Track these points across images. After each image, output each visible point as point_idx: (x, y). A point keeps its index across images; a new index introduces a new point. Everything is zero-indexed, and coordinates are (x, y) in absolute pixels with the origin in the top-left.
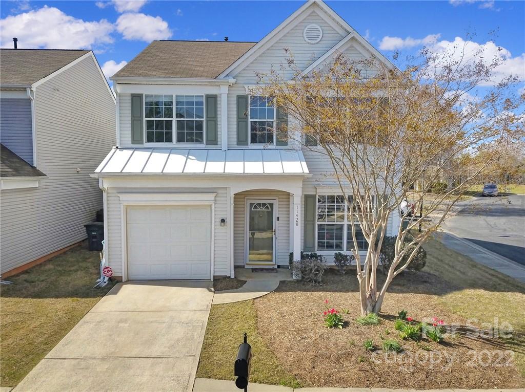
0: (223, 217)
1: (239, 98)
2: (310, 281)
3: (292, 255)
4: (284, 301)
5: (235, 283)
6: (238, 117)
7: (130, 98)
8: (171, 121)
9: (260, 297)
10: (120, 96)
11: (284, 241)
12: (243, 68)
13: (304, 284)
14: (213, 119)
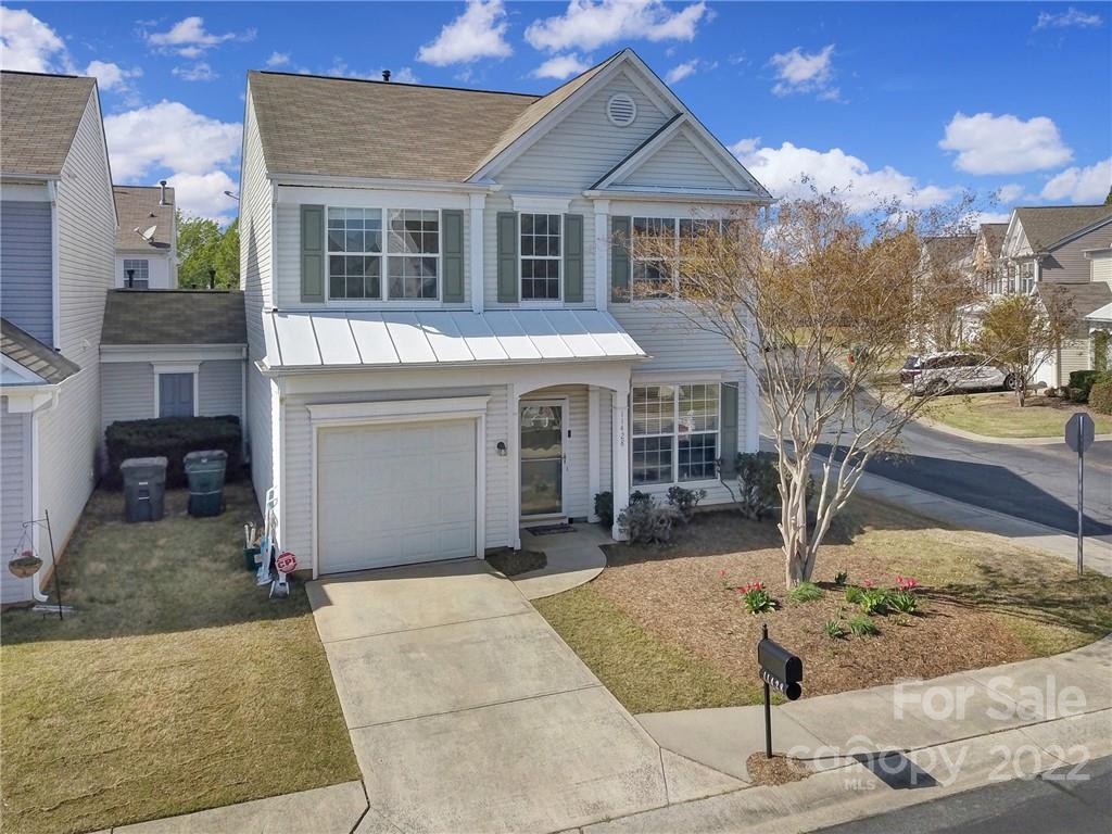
0: (501, 438)
1: (502, 217)
6: (500, 251)
7: (298, 213)
8: (378, 258)
9: (596, 578)
10: (278, 208)
11: (580, 473)
14: (457, 254)
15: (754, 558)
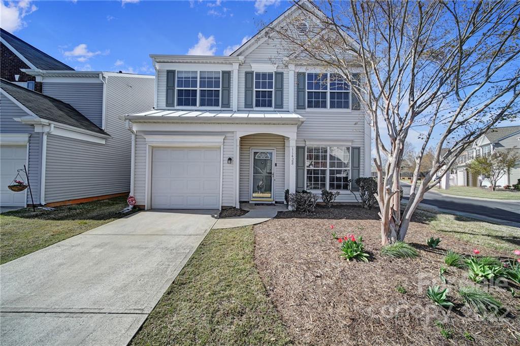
0: (230, 156)
1: (247, 73)
2: (304, 211)
3: (287, 192)
4: (284, 228)
5: (239, 212)
6: (246, 87)
7: (166, 73)
8: (196, 90)
9: (261, 223)
10: (159, 72)
11: (281, 182)
12: (250, 52)
13: (299, 214)
14: (227, 88)
15: (361, 224)
